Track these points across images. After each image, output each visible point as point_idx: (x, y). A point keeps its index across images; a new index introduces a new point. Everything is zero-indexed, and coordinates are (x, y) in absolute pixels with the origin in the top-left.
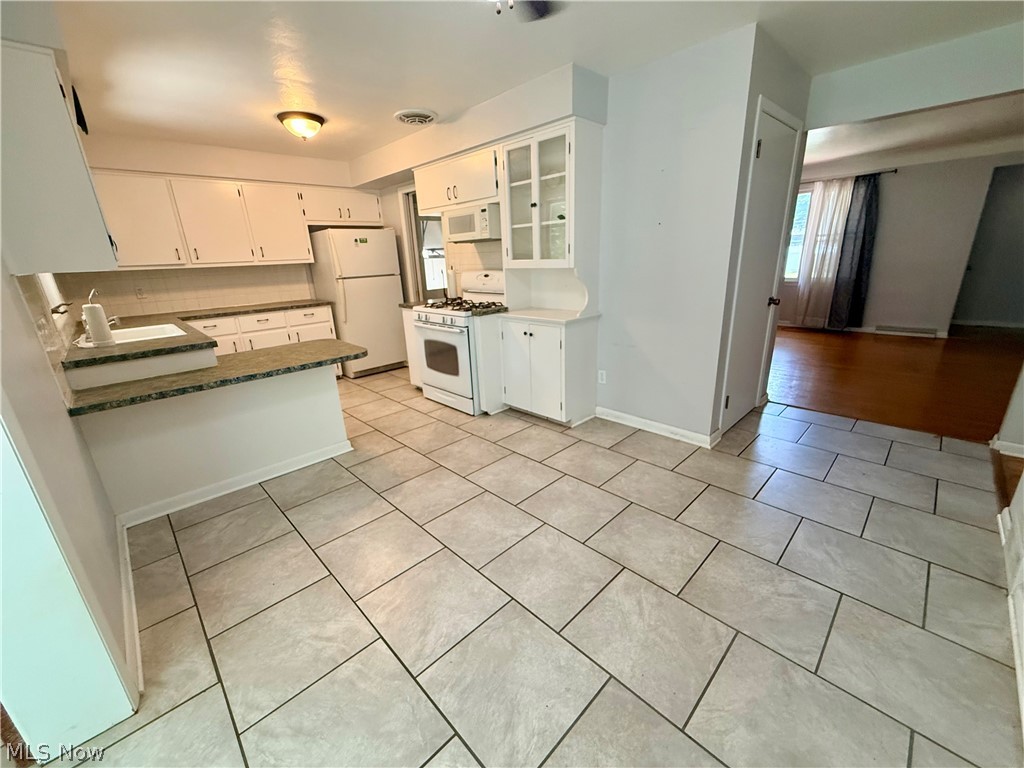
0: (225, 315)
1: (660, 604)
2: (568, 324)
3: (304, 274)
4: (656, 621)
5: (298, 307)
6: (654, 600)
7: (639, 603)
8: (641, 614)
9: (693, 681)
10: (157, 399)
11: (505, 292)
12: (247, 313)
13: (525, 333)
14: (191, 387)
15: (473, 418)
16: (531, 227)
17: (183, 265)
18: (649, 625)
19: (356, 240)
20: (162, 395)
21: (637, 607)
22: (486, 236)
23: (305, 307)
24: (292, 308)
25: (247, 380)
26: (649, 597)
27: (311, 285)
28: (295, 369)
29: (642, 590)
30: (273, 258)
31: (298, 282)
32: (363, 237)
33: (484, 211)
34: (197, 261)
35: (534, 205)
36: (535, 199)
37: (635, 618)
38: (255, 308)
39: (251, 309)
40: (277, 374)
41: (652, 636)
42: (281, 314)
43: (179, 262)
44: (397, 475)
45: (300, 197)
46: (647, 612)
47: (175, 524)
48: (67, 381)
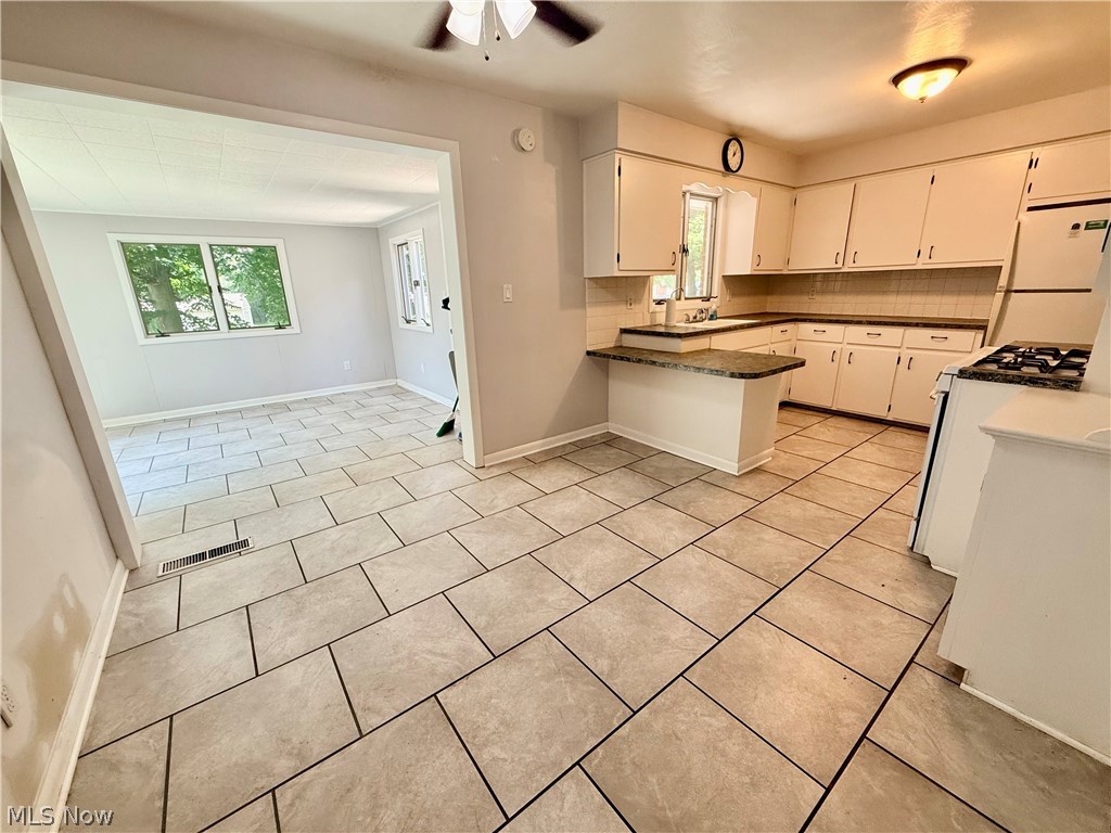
0: (837, 322)
1: (433, 673)
4: (416, 662)
6: (440, 669)
7: (444, 655)
8: (430, 652)
9: (351, 667)
17: (840, 268)
18: (415, 655)
19: (1076, 226)
21: (439, 651)
24: (917, 325)
26: (448, 668)
29: (457, 663)
32: (1099, 219)
34: (854, 265)
37: (429, 645)
39: (864, 319)
41: (405, 653)
42: (899, 331)
45: (1033, 164)
46: (429, 657)
47: (611, 440)
48: (619, 339)
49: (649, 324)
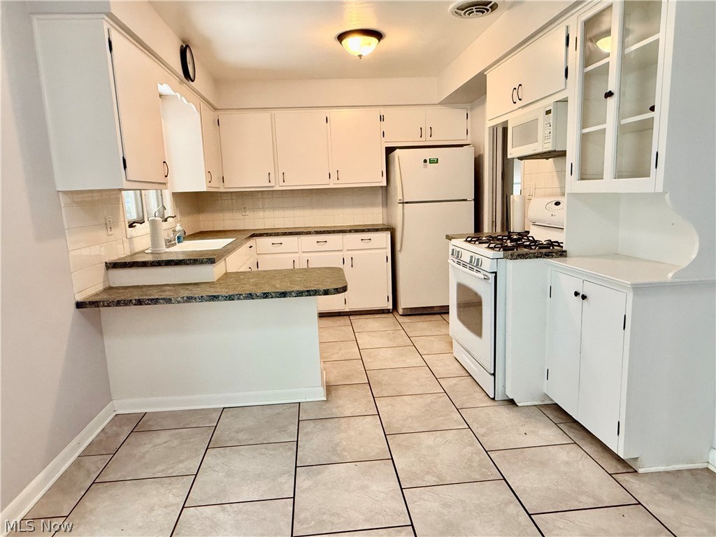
2: (638, 289)
3: (380, 198)
5: (356, 231)
10: (135, 305)
11: (565, 228)
12: (309, 233)
13: (576, 294)
14: (162, 299)
15: (490, 403)
16: (604, 130)
17: (272, 187)
19: (425, 161)
20: (140, 302)
22: (549, 147)
23: (363, 231)
24: (350, 231)
25: (210, 300)
27: (385, 210)
28: (257, 297)
30: (347, 181)
31: (373, 205)
32: (433, 157)
33: (548, 112)
35: (609, 94)
36: (612, 85)
38: (316, 230)
39: (312, 230)
40: (238, 299)
42: (339, 236)
43: (270, 185)
44: (335, 450)
45: (382, 118)
47: (140, 425)
48: (106, 278)
49: (129, 254)
